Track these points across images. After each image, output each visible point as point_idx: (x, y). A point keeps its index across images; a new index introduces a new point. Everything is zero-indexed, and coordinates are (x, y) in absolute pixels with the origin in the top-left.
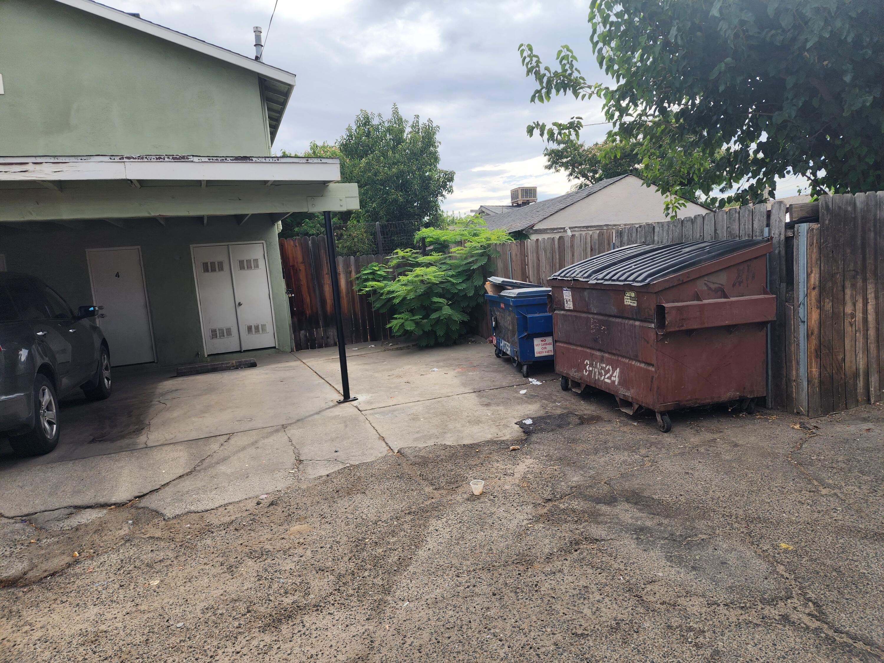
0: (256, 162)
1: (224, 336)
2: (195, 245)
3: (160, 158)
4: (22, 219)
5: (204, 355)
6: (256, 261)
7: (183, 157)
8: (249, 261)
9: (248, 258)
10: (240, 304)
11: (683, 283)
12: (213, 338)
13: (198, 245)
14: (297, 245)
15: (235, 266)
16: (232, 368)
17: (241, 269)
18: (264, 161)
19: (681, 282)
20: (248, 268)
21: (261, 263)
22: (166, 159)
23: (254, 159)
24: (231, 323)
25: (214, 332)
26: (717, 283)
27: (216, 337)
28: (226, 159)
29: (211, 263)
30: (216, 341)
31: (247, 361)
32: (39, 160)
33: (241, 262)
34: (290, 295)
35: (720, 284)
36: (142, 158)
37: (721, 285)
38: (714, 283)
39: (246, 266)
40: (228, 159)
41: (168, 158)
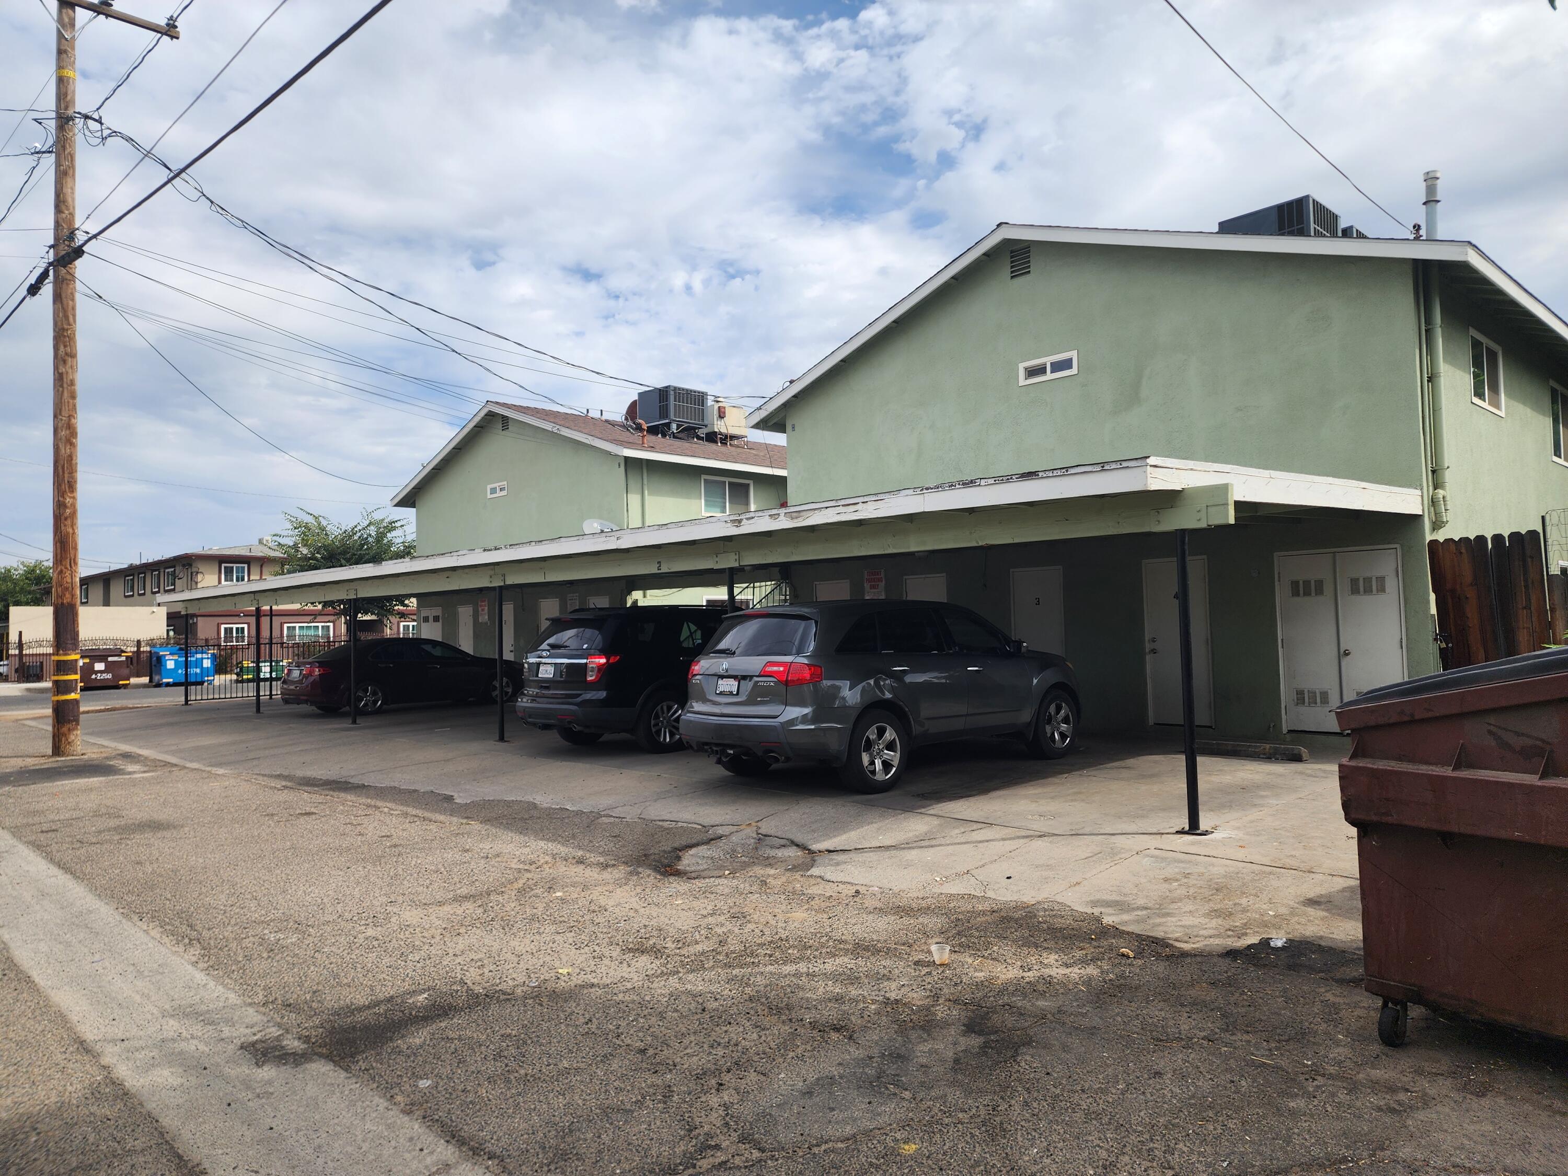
0: (1042, 478)
1: (1316, 703)
2: (1283, 553)
3: (952, 485)
4: (883, 553)
5: (1281, 728)
6: (1381, 580)
7: (972, 482)
8: (1368, 580)
9: (1368, 575)
10: (1347, 653)
11: (1413, 722)
12: (1297, 704)
13: (1286, 553)
14: (1463, 551)
15: (1343, 587)
16: (1262, 756)
17: (1352, 593)
18: (1051, 475)
19: (1406, 719)
20: (1365, 592)
21: (1391, 584)
22: (957, 486)
23: (1040, 474)
24: (1329, 683)
25: (1300, 693)
26: (1529, 736)
27: (1304, 703)
28: (1011, 478)
29: (1304, 582)
30: (1302, 709)
31: (1288, 749)
32: (865, 499)
33: (1354, 582)
34: (1444, 645)
35: (1537, 739)
36: (938, 488)
37: (1543, 741)
38: (1518, 734)
39: (1362, 589)
40: (1014, 477)
41: (959, 484)
